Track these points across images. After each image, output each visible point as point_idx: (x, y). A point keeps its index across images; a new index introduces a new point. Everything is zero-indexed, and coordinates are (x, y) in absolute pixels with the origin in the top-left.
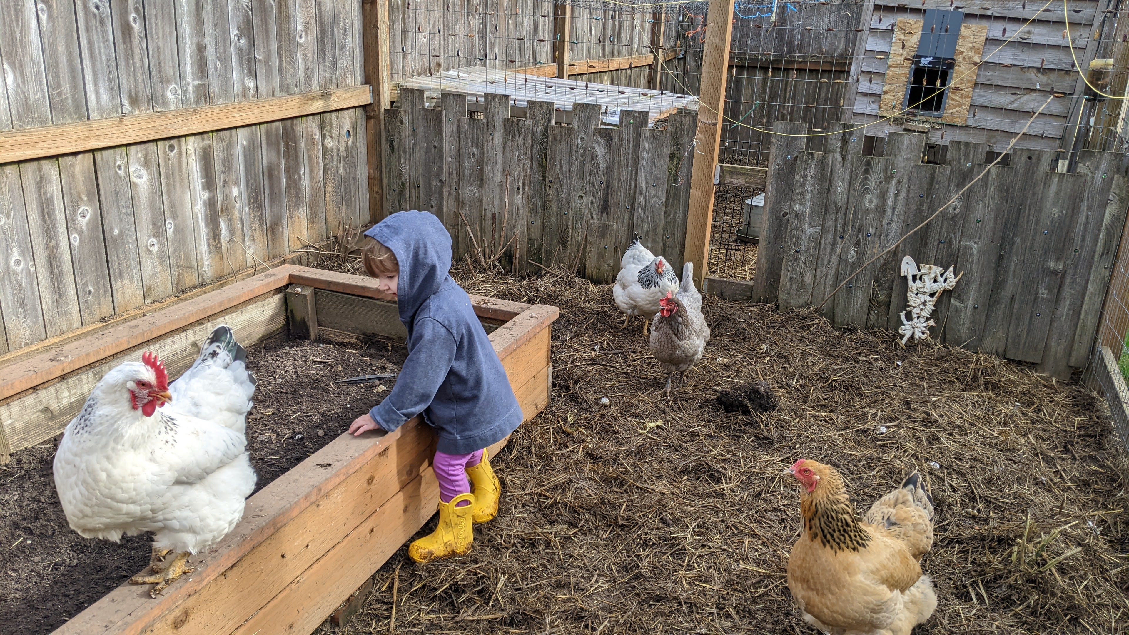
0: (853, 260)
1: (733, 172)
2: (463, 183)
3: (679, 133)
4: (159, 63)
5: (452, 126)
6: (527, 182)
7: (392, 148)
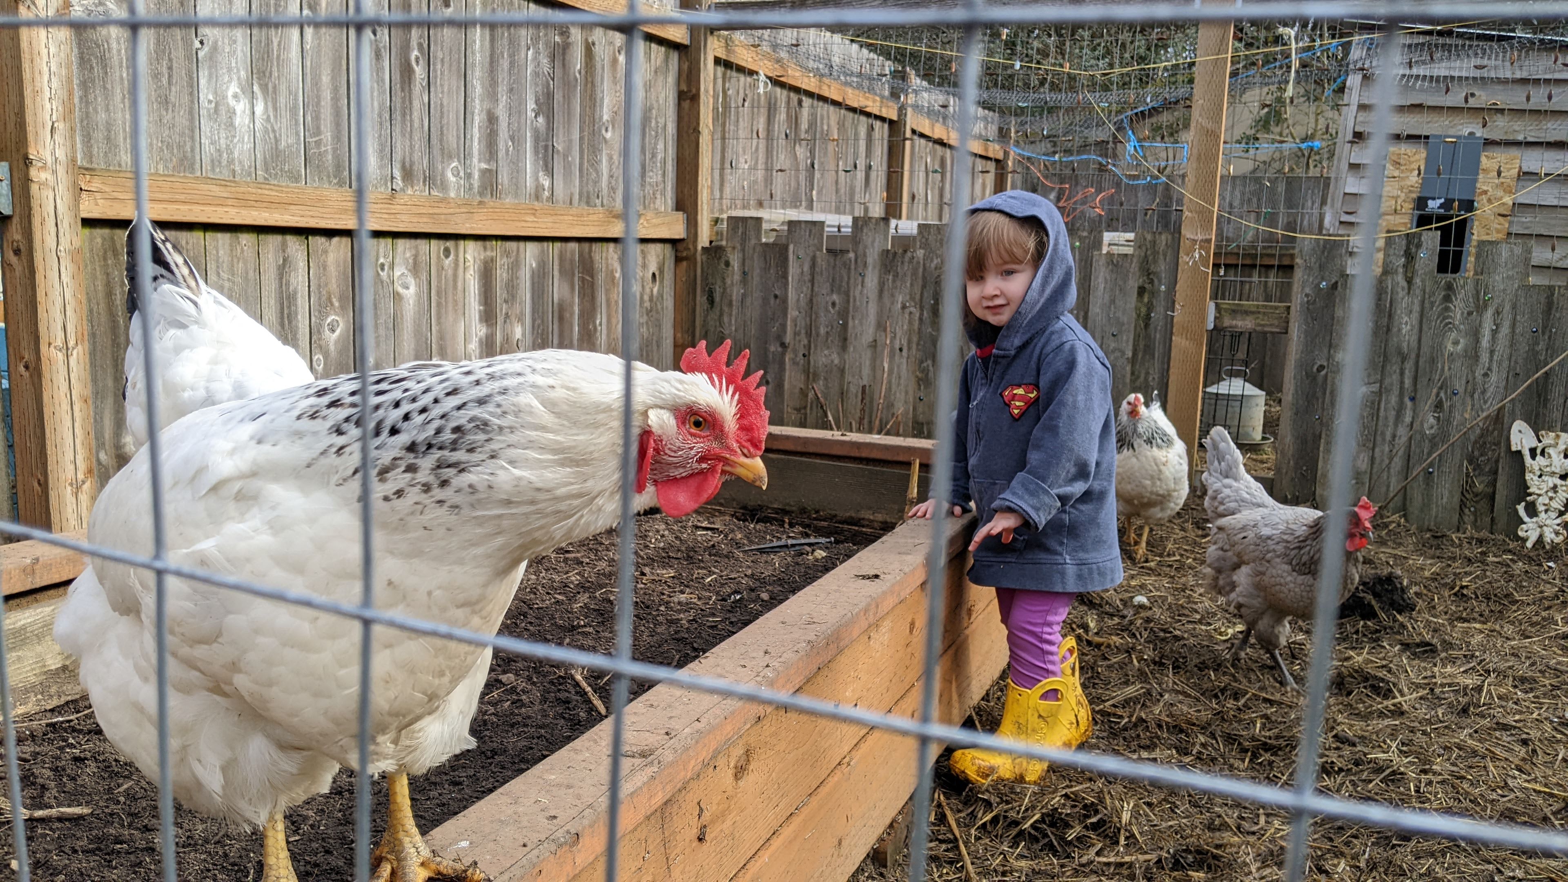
0: (1433, 431)
1: (1234, 312)
2: (816, 346)
3: (1151, 258)
4: (442, 127)
5: (801, 266)
6: (915, 339)
7: (711, 301)
